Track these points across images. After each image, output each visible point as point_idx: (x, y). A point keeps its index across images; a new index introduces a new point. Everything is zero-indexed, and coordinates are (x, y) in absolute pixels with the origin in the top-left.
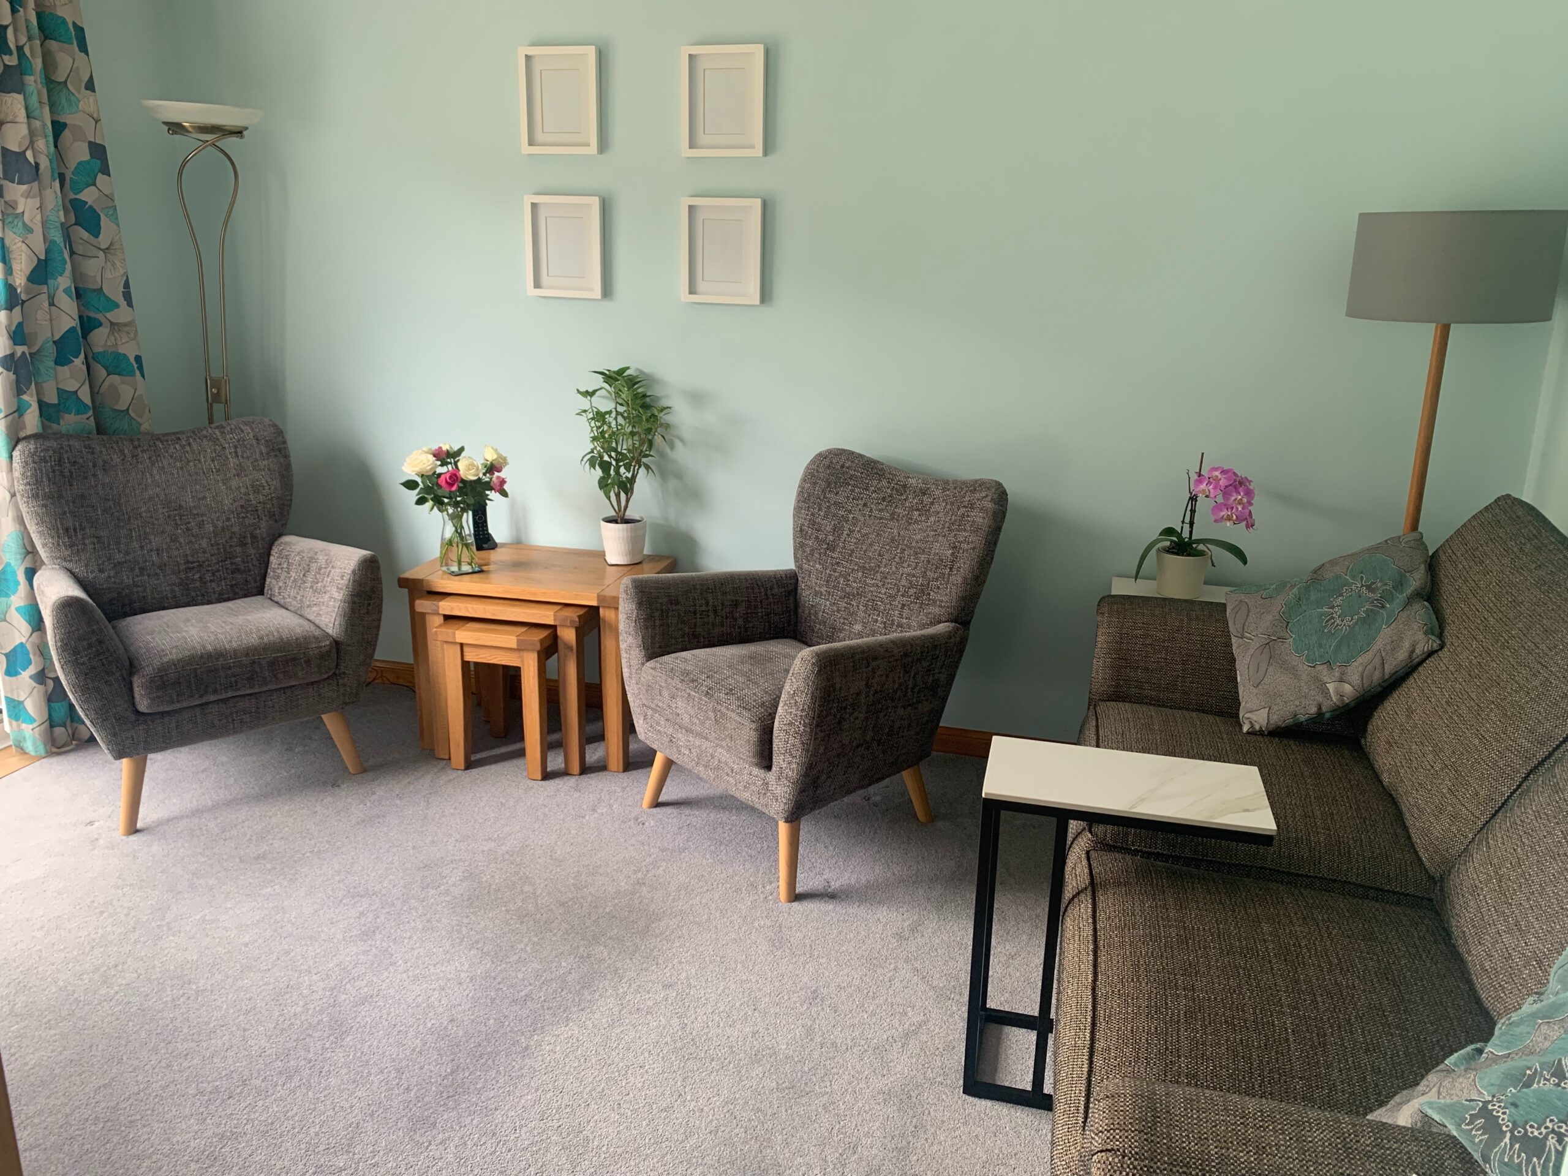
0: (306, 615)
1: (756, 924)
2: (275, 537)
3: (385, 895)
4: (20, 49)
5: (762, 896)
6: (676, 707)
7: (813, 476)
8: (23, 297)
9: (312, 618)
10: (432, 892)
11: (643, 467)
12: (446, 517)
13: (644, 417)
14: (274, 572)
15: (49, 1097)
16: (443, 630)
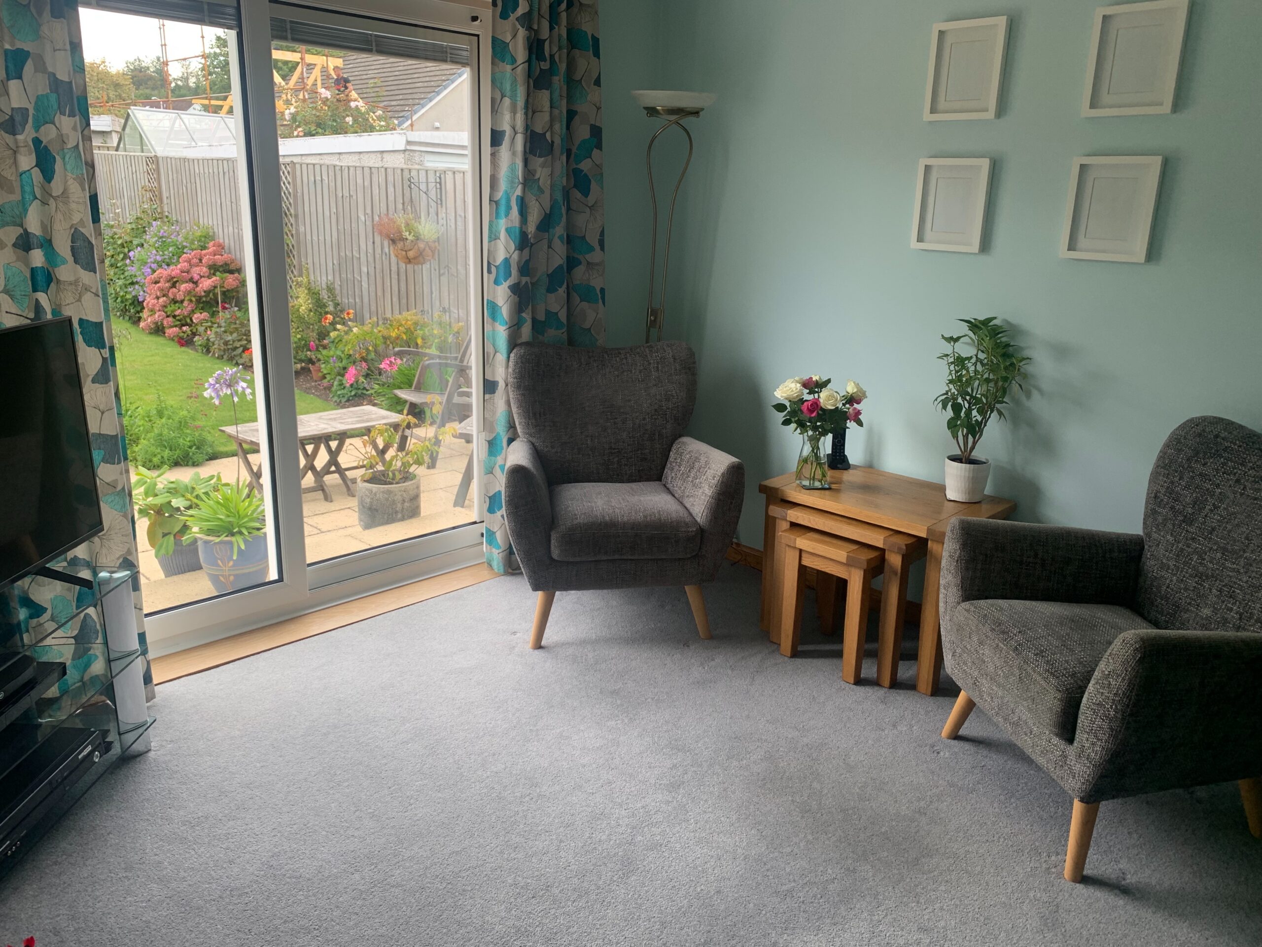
0: (684, 502)
1: (1031, 894)
2: (676, 437)
3: (697, 754)
4: (552, 56)
5: (1044, 866)
6: (983, 654)
7: (1179, 442)
8: (532, 241)
9: (688, 505)
10: (735, 763)
11: (995, 412)
12: (806, 438)
13: (1002, 366)
14: (671, 465)
15: (421, 848)
16: (787, 534)
